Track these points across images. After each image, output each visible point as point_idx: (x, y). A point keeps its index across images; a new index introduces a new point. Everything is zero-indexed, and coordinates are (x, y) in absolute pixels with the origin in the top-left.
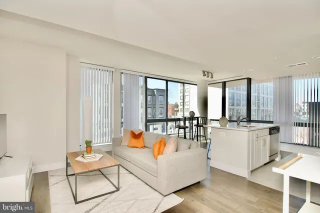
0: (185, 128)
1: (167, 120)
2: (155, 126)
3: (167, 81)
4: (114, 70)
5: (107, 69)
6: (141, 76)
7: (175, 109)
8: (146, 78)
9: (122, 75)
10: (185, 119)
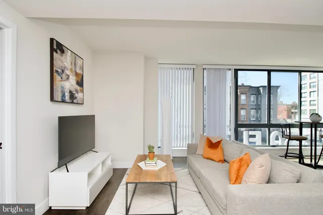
0: (300, 139)
1: (270, 126)
2: (251, 133)
3: (269, 72)
4: (194, 67)
5: (187, 66)
6: (230, 69)
7: (292, 111)
8: (236, 71)
9: (205, 71)
10: (301, 126)
